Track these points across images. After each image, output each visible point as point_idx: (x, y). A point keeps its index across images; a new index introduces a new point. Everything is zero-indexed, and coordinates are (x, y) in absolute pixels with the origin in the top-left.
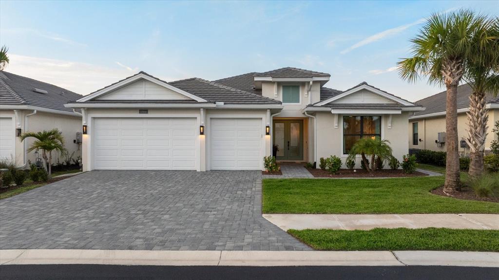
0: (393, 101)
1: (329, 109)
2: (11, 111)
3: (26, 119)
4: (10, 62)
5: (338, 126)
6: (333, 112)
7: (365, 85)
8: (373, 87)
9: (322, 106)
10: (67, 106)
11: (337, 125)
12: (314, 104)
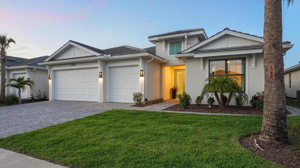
0: (258, 42)
1: (192, 54)
2: (23, 69)
3: (32, 73)
4: (16, 43)
5: (204, 68)
6: (196, 56)
7: (226, 30)
8: (235, 31)
9: (188, 53)
10: (39, 64)
11: (202, 68)
12: (183, 51)
